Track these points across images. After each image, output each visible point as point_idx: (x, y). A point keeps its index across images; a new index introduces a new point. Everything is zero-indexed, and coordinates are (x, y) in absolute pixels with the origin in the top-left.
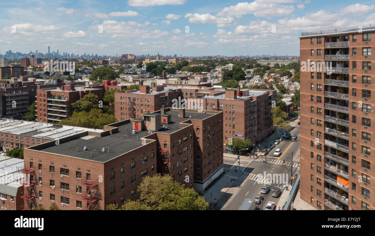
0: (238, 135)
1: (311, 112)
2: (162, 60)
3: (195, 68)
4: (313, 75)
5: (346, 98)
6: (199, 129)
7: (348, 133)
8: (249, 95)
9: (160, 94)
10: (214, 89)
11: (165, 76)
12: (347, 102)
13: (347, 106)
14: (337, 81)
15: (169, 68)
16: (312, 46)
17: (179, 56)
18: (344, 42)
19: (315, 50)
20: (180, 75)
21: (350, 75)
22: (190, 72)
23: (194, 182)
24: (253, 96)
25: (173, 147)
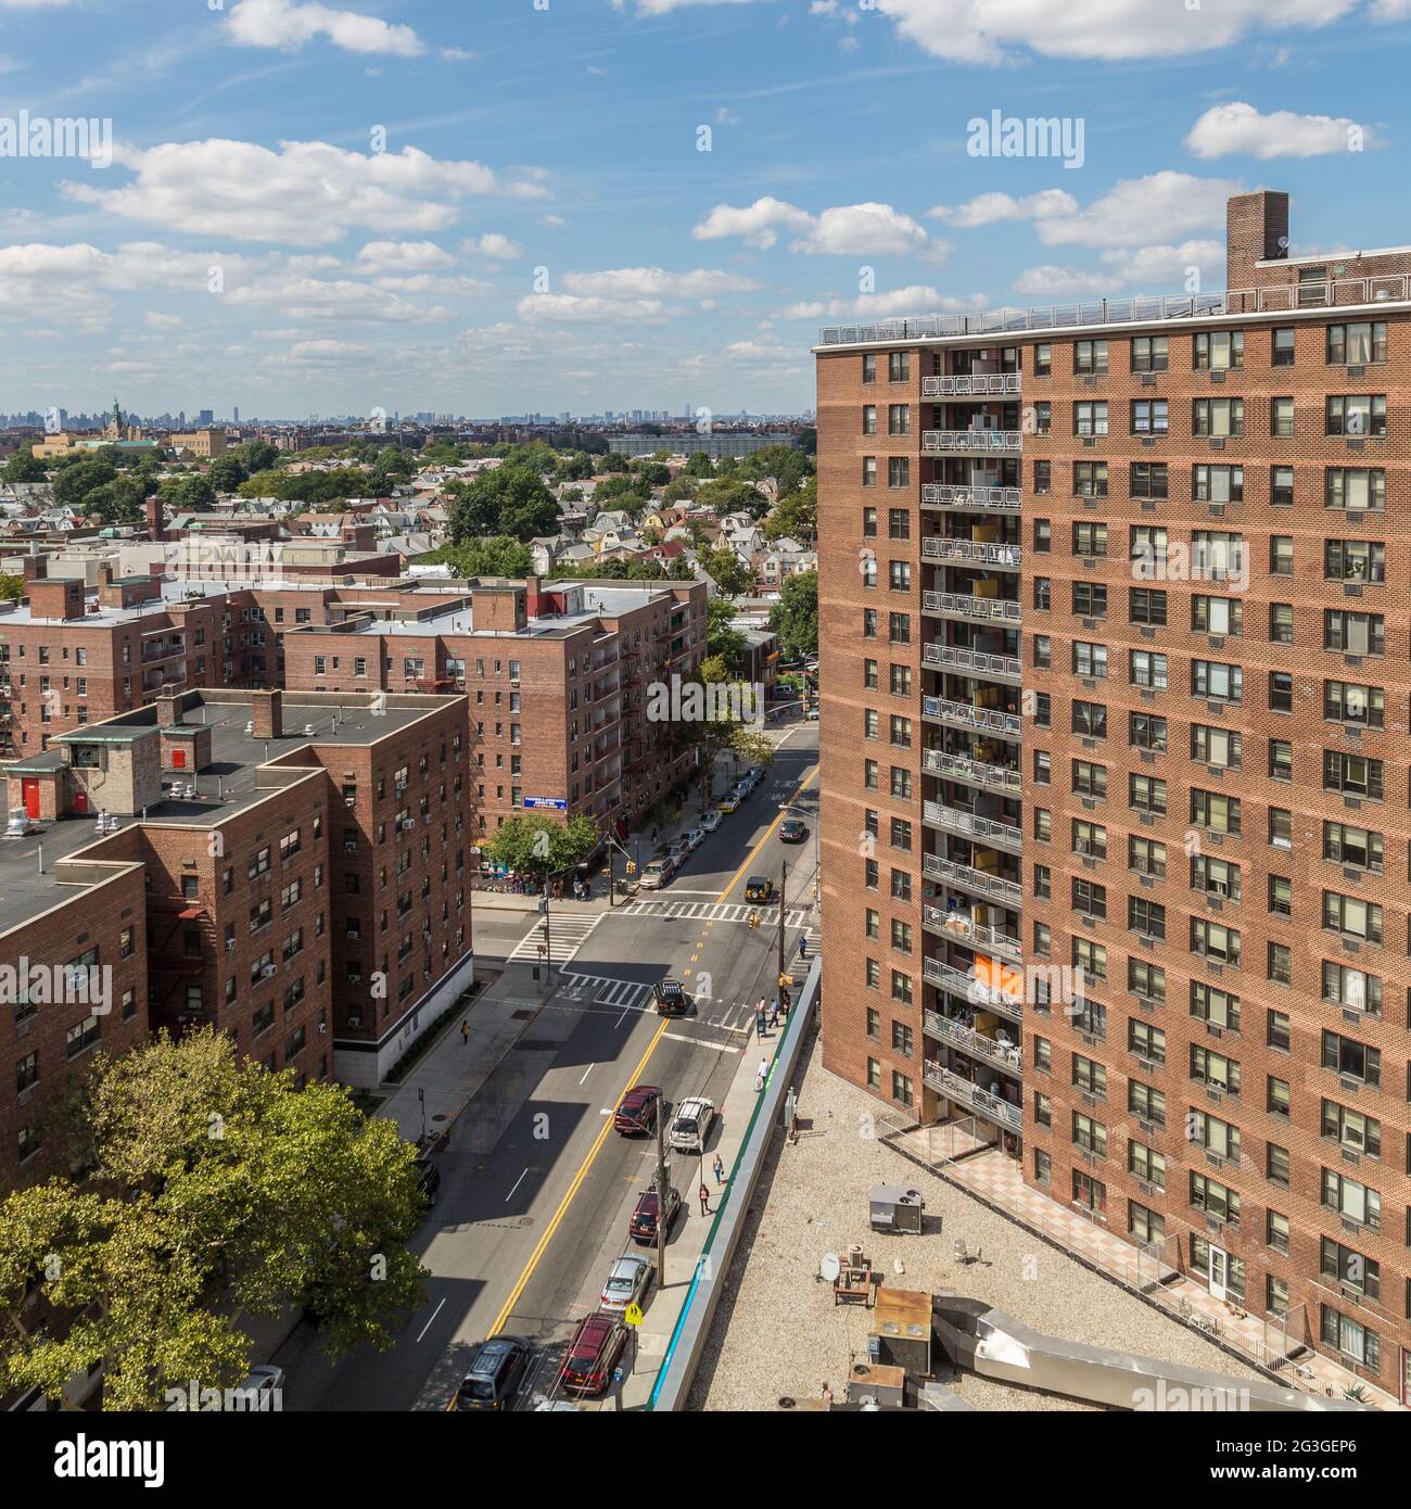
0: (538, 801)
1: (867, 684)
2: (139, 441)
3: (315, 480)
4: (873, 517)
5: (1009, 620)
6: (353, 788)
7: (1016, 768)
8: (585, 612)
9: (144, 623)
10: (416, 584)
11: (160, 523)
12: (1011, 635)
13: (1013, 652)
14: (975, 543)
15: (176, 482)
16: (867, 388)
17: (222, 416)
18: (1001, 376)
19: (882, 406)
20: (237, 516)
21: (1028, 520)
22: (286, 503)
23: (337, 1046)
24: (604, 615)
25: (226, 888)
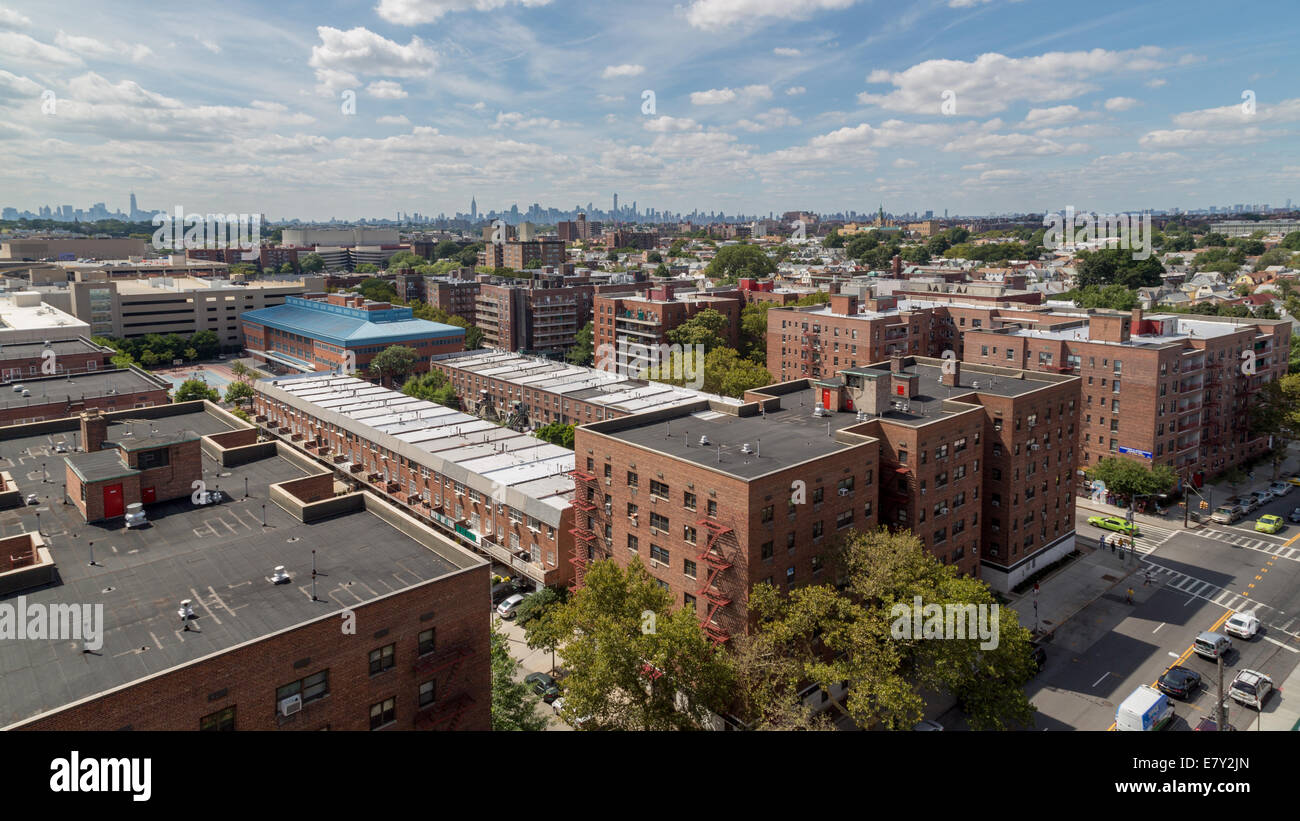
0: (1130, 450)
2: (892, 227)
3: (990, 248)
6: (1000, 420)
8: (1178, 335)
9: (887, 320)
10: (1051, 310)
11: (899, 270)
15: (910, 249)
17: (938, 214)
20: (942, 268)
22: (972, 262)
23: (983, 563)
24: (1194, 337)
25: (923, 461)
